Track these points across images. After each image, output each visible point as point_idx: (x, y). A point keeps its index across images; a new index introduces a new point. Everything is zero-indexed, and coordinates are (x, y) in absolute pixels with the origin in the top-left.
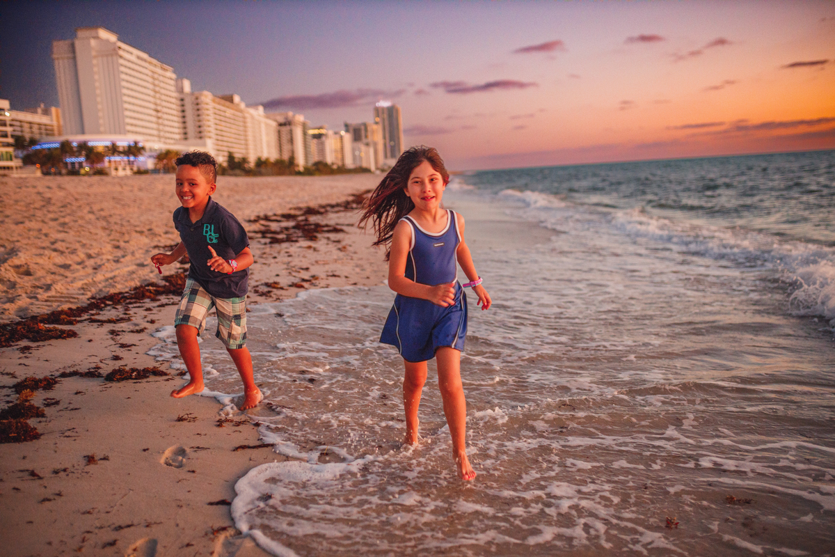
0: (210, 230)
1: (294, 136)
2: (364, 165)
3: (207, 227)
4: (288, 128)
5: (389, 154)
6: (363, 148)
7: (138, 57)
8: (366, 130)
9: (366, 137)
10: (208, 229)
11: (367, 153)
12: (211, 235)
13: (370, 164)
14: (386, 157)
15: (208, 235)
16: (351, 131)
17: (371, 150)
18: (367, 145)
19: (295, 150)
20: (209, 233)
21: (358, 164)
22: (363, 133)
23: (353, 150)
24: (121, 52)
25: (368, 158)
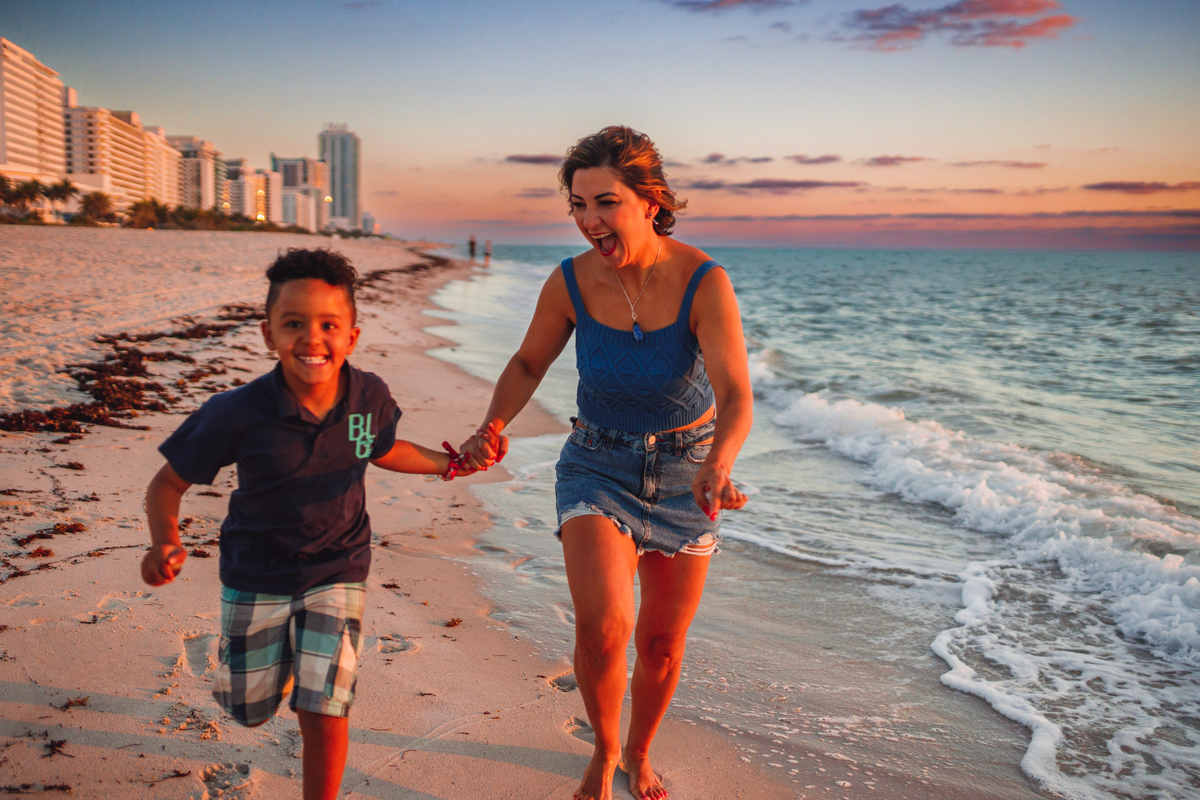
0: (364, 426)
1: (203, 173)
2: (301, 224)
3: (356, 421)
4: (194, 160)
5: (338, 209)
6: (300, 198)
7: (25, 59)
8: (305, 171)
9: (305, 179)
10: (360, 426)
11: (306, 205)
12: (364, 439)
13: (308, 223)
14: (333, 214)
15: (358, 439)
16: (281, 168)
17: (312, 202)
18: (306, 192)
19: (203, 195)
20: (362, 434)
21: (291, 221)
22: (300, 174)
23: (285, 199)
24: (7, 53)
25: (307, 213)
